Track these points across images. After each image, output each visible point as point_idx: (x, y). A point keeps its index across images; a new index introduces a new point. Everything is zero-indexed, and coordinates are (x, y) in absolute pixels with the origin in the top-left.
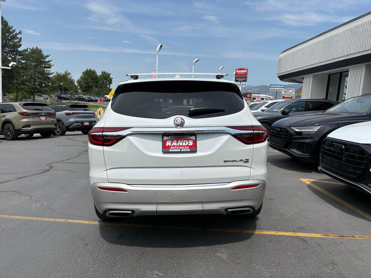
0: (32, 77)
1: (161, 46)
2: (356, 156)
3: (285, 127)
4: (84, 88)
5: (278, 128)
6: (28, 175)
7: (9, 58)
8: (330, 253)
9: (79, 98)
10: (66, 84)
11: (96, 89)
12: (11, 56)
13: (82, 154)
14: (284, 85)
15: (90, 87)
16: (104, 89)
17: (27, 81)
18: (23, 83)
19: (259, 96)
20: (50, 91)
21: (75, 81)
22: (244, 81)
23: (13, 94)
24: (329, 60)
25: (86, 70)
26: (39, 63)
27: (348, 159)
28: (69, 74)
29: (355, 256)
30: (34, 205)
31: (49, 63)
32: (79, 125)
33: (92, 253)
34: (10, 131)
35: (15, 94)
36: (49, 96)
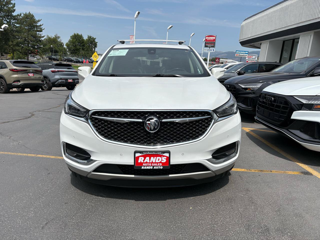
0: (25, 40)
1: (139, 13)
2: (281, 106)
3: (234, 84)
4: (72, 51)
5: (228, 85)
6: (12, 120)
7: (4, 22)
8: (248, 183)
9: (68, 60)
10: (56, 47)
11: (83, 52)
12: (6, 20)
13: (62, 105)
14: (248, 52)
15: (78, 50)
16: (90, 52)
17: (20, 43)
18: (18, 44)
19: (226, 61)
20: (42, 52)
21: (65, 44)
22: (212, 47)
23: (10, 55)
24: (283, 28)
25: (74, 35)
26: (31, 27)
27: (275, 108)
28: (59, 37)
29: (267, 186)
30: (12, 144)
31: (40, 27)
32: (63, 82)
33: (52, 179)
34: (3, 86)
35: (12, 54)
36: (41, 57)
